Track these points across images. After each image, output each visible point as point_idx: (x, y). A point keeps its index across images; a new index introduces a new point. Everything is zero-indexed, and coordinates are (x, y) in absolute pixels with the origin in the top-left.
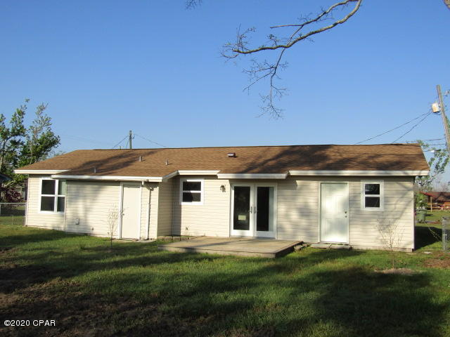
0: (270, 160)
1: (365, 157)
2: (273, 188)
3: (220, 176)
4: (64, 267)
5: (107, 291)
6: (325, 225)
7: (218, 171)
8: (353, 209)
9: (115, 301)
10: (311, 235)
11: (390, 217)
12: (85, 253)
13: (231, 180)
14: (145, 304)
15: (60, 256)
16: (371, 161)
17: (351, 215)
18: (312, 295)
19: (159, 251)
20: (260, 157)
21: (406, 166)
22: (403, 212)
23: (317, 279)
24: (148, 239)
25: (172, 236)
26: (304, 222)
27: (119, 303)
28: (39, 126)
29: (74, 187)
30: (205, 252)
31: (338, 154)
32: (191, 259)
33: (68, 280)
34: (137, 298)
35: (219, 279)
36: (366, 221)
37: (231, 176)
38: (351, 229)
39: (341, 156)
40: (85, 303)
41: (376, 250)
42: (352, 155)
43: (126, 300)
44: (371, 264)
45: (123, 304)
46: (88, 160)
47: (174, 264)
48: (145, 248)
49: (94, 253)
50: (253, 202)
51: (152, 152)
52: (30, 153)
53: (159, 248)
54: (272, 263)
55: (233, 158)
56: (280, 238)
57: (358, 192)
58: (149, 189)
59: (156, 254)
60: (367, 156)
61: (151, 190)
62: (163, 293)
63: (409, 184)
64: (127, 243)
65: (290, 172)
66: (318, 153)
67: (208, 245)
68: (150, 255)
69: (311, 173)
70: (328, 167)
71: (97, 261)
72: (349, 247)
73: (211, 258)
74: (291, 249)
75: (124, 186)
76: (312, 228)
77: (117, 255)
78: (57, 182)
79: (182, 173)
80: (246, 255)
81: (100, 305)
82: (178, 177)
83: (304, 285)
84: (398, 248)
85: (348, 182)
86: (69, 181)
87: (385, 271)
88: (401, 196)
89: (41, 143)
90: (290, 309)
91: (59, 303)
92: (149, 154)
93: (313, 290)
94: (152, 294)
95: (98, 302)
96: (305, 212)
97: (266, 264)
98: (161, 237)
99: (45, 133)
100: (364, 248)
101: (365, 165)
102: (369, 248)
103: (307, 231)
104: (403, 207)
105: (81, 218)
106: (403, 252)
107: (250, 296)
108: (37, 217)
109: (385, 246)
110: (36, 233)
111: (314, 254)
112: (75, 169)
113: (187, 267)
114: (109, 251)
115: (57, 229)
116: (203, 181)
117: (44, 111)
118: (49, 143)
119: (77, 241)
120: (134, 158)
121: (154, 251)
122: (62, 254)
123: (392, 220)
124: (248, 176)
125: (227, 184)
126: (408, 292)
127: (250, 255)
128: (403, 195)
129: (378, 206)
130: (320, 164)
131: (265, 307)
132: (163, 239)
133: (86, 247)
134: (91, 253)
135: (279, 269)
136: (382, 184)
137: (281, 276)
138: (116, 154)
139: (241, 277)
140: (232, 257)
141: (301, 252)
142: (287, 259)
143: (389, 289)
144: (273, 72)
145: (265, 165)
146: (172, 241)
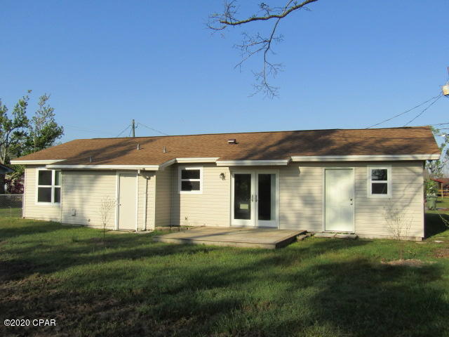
0: (271, 146)
1: (372, 141)
2: (275, 175)
3: (219, 163)
4: (48, 262)
5: (86, 288)
6: (330, 214)
7: (217, 158)
8: (358, 196)
9: (90, 301)
10: (315, 224)
11: (398, 204)
12: (76, 246)
13: (231, 168)
14: (123, 303)
15: (49, 250)
16: (378, 145)
17: (357, 203)
18: (311, 291)
19: (155, 242)
20: (262, 143)
21: (416, 149)
22: (412, 199)
23: (318, 272)
24: (145, 230)
25: (170, 226)
26: (307, 211)
27: (95, 302)
28: (41, 116)
29: (69, 178)
30: (202, 243)
31: (343, 139)
32: (185, 251)
33: (47, 276)
34: (116, 297)
35: (211, 274)
36: (373, 208)
37: (231, 163)
38: (358, 217)
39: (346, 140)
40: (57, 302)
41: (384, 239)
42: (357, 140)
43: (104, 299)
44: (378, 254)
45: (99, 304)
46: (85, 149)
47: (166, 257)
48: (140, 240)
49: (86, 245)
50: (254, 190)
51: (151, 140)
52: (33, 144)
53: (154, 239)
54: (271, 255)
55: (233, 145)
56: (282, 227)
57: (364, 177)
58: (146, 178)
59: (151, 246)
60: (374, 139)
61: (148, 179)
62: (146, 290)
63: (419, 169)
64: (123, 234)
65: (292, 158)
66: (322, 138)
67: (205, 236)
68: (144, 247)
69: (314, 159)
70: (333, 153)
71: (85, 255)
72: (355, 236)
73: (206, 250)
74: (294, 239)
75: (120, 175)
76: (317, 216)
77: (108, 247)
78: (53, 172)
79: (180, 160)
80: (244, 246)
81: (73, 305)
82: (176, 165)
83: (302, 280)
84: (407, 237)
85: (354, 168)
86: (65, 171)
87: (392, 263)
88: (410, 182)
89: (44, 134)
90: (284, 308)
91: (28, 303)
92: (148, 142)
93: (311, 285)
94: (134, 291)
95: (71, 302)
96: (309, 200)
97: (264, 256)
98: (159, 228)
99: (49, 123)
100: (371, 237)
101: (372, 149)
102: (376, 237)
103: (311, 220)
104: (412, 193)
105: (77, 209)
106: (412, 241)
107: (241, 293)
108: (34, 209)
109: (392, 235)
110: (31, 225)
111: (317, 245)
112: (71, 158)
113: (179, 261)
114: (102, 244)
115: (55, 220)
116: (201, 169)
117: (47, 102)
118: (52, 134)
119: (71, 232)
120: (132, 147)
121: (148, 243)
122: (50, 247)
123: (401, 208)
124: (248, 163)
125: (227, 172)
126: (417, 286)
127: (250, 246)
128: (413, 181)
129: (385, 192)
130: (324, 150)
131: (256, 306)
132: (161, 230)
133: (78, 239)
134: (82, 246)
135: (277, 261)
136: (389, 170)
137: (278, 270)
138: (114, 143)
139: (234, 271)
140: (229, 249)
141: (303, 242)
142: (288, 250)
143: (396, 283)
144: (267, 46)
145: (267, 151)
146: (170, 232)
